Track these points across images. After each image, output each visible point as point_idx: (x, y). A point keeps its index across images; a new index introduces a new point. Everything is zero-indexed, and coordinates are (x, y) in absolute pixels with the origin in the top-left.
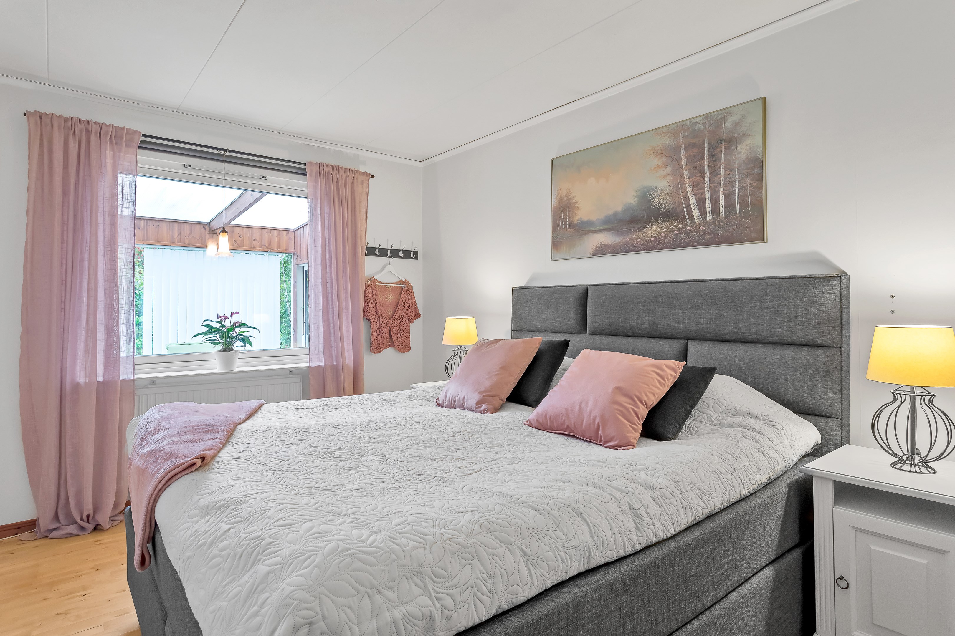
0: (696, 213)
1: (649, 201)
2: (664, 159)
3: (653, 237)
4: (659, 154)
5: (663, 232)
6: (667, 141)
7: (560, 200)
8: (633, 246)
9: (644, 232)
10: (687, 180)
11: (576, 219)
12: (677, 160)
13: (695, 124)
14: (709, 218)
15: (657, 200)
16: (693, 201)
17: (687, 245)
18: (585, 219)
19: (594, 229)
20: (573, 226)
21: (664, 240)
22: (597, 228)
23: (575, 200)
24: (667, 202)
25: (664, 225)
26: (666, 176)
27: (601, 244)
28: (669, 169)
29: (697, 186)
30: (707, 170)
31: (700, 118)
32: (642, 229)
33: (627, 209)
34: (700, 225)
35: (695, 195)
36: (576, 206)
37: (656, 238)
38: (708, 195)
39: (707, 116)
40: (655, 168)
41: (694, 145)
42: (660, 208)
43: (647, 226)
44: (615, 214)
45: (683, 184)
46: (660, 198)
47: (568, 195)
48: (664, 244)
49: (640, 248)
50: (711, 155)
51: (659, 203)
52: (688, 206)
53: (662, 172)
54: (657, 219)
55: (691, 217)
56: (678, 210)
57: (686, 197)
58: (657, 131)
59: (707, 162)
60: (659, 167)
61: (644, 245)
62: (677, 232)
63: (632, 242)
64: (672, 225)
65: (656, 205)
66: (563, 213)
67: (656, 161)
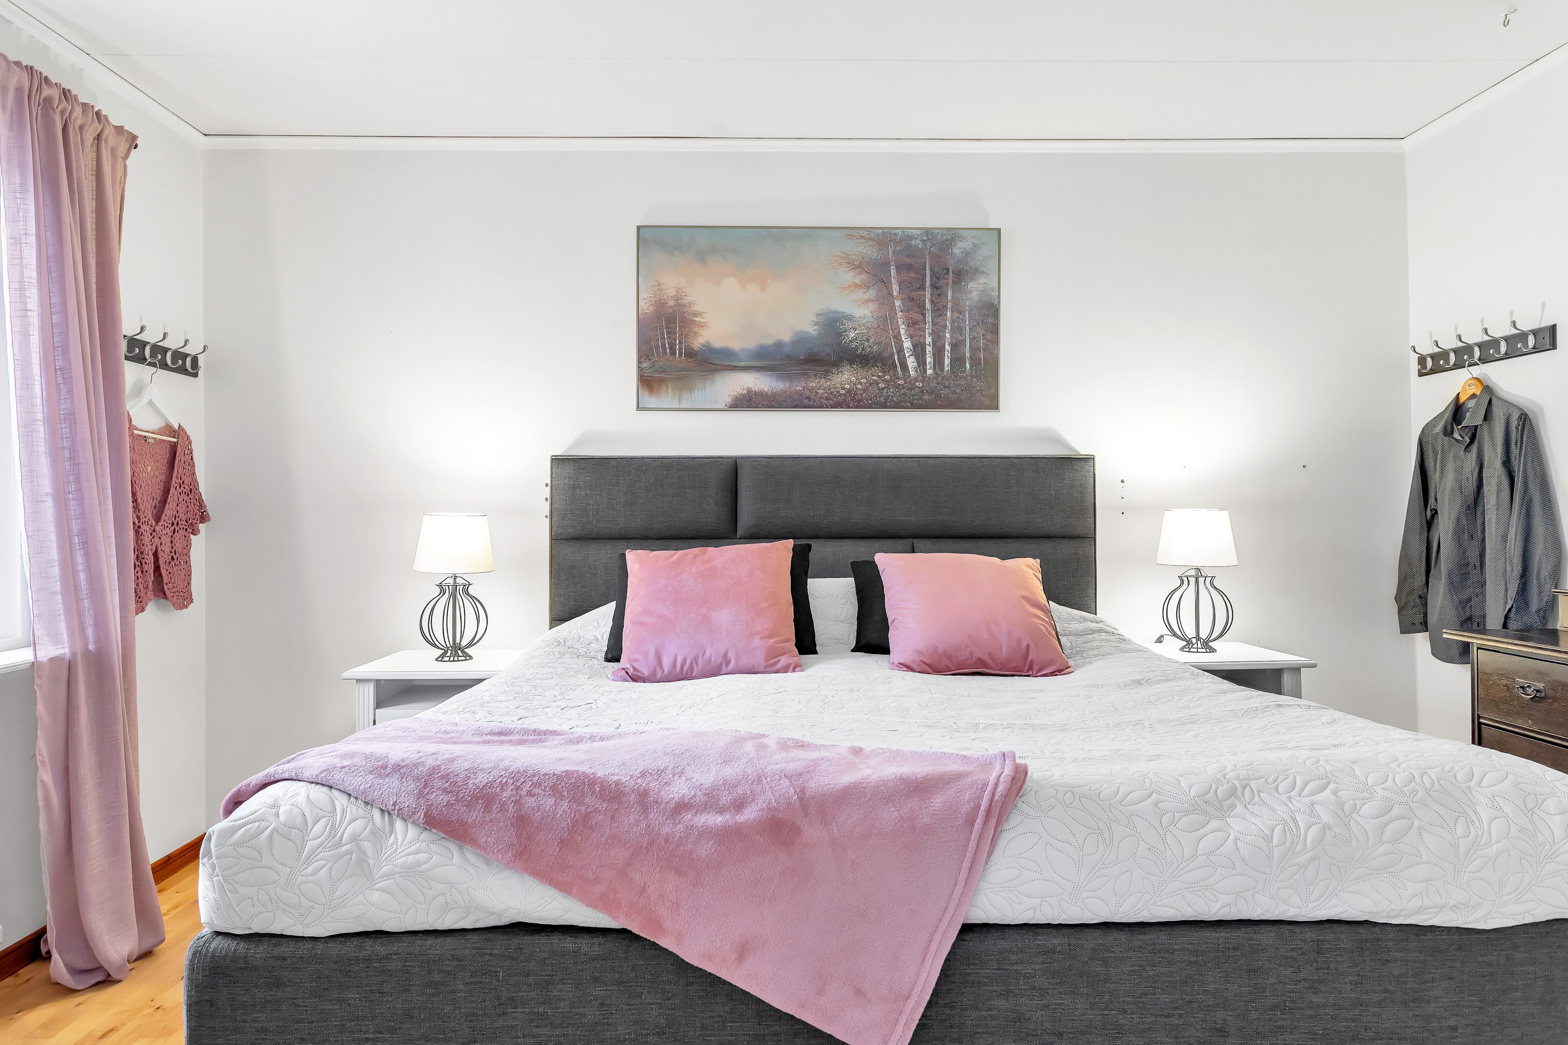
0: (911, 362)
1: (840, 334)
2: (864, 277)
3: (843, 388)
4: (857, 267)
5: (860, 383)
6: (869, 251)
7: (660, 304)
8: (809, 398)
9: (830, 380)
10: (900, 314)
11: (698, 343)
12: (885, 283)
13: (911, 237)
14: (930, 372)
15: (852, 335)
16: (907, 344)
17: (898, 406)
18: (717, 344)
19: (735, 364)
20: (691, 354)
21: (861, 395)
22: (743, 364)
23: (695, 308)
24: (868, 340)
25: (862, 373)
26: (867, 301)
27: (749, 391)
28: (872, 293)
29: (912, 324)
30: (928, 305)
31: (918, 232)
32: (826, 374)
33: (800, 340)
34: (916, 379)
35: (911, 337)
36: (697, 319)
37: (849, 391)
38: (929, 340)
39: (927, 231)
40: (849, 286)
41: (910, 267)
42: (856, 349)
43: (834, 370)
44: (779, 345)
45: (893, 316)
46: (857, 332)
47: (677, 299)
48: (862, 400)
49: (822, 403)
50: (935, 287)
51: (856, 339)
52: (901, 350)
53: (860, 295)
54: (851, 362)
55: (904, 367)
56: (885, 354)
57: (897, 337)
58: (851, 232)
59: (928, 295)
60: (856, 286)
61: (827, 399)
62: (882, 385)
63: (808, 393)
64: (874, 374)
65: (851, 342)
66: (667, 328)
67: (850, 277)
